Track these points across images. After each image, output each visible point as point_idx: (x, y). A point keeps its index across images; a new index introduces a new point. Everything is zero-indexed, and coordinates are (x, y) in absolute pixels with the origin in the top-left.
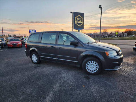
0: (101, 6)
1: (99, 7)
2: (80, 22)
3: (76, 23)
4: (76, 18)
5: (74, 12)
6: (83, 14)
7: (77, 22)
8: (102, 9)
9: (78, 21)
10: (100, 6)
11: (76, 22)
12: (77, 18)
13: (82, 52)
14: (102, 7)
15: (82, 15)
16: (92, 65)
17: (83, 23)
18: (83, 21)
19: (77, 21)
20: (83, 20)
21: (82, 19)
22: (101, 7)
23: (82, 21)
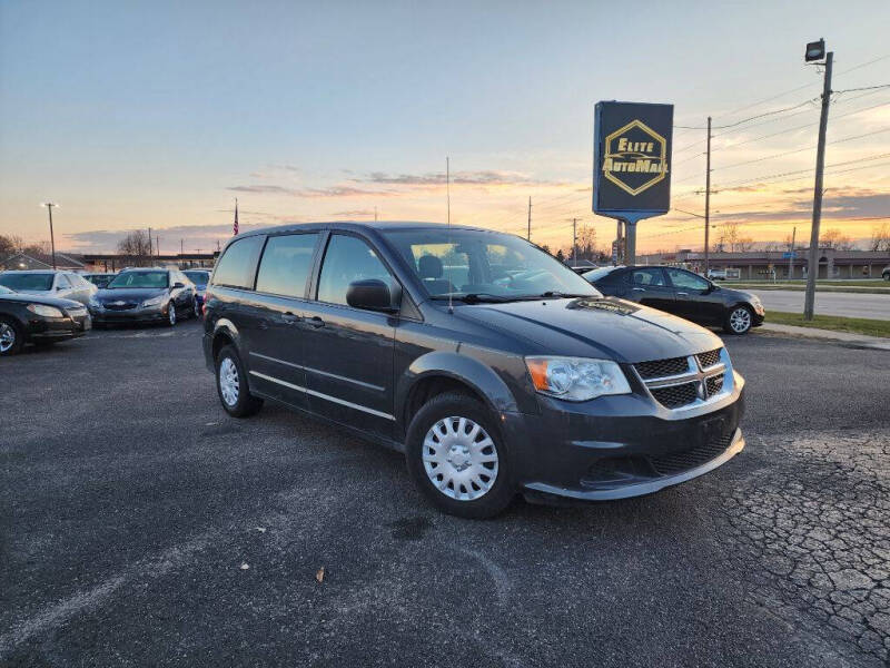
0: (820, 45)
1: (808, 58)
2: (643, 166)
3: (613, 173)
4: (615, 143)
5: (602, 103)
6: (667, 111)
7: (617, 167)
8: (828, 65)
9: (629, 158)
10: (810, 47)
11: (608, 166)
12: (623, 141)
13: (418, 351)
14: (830, 55)
15: (661, 117)
16: (459, 449)
17: (662, 169)
18: (668, 161)
19: (615, 160)
20: (662, 153)
21: (657, 146)
22: (820, 56)
23: (658, 162)
